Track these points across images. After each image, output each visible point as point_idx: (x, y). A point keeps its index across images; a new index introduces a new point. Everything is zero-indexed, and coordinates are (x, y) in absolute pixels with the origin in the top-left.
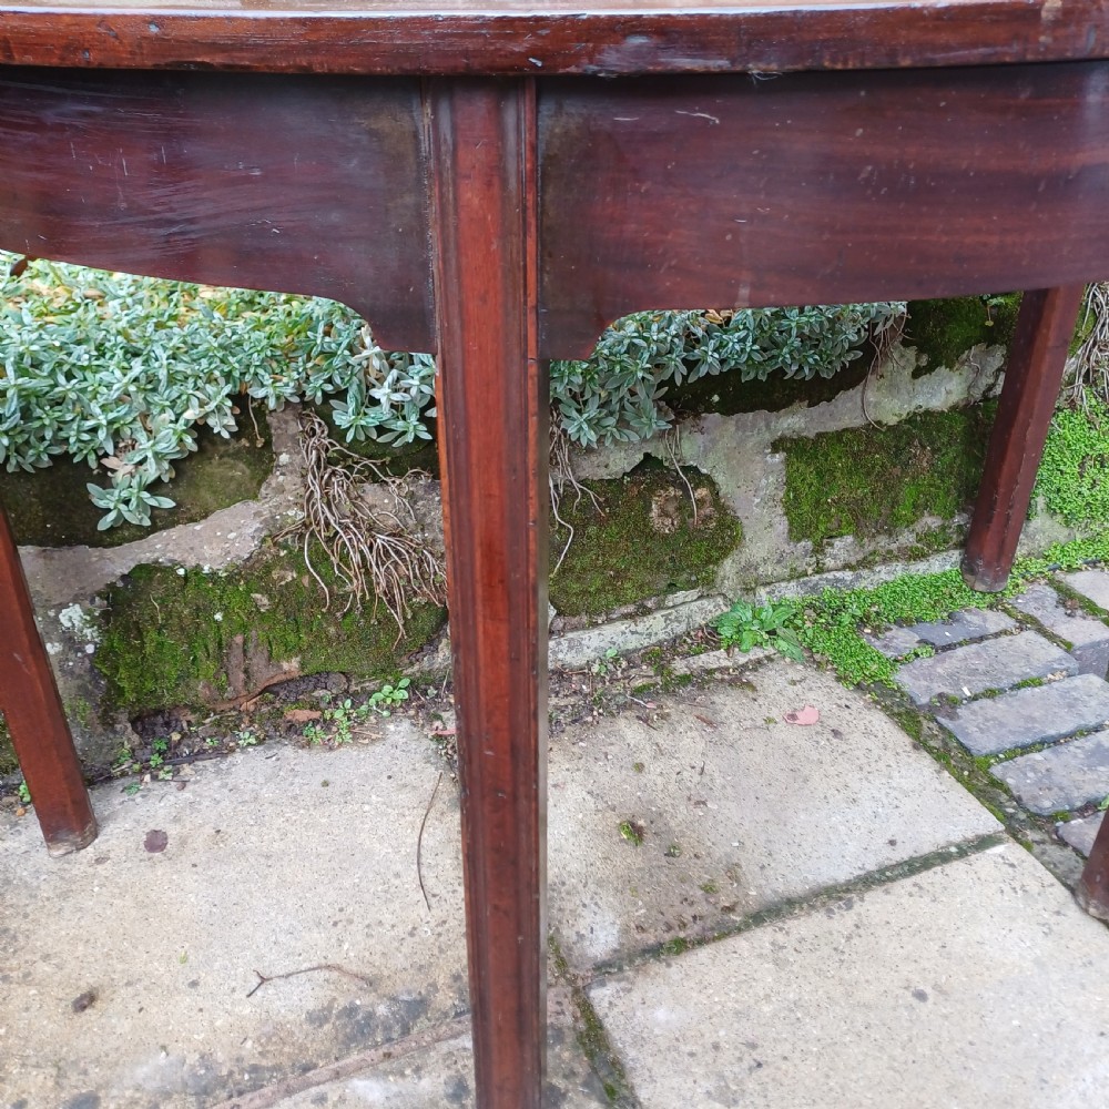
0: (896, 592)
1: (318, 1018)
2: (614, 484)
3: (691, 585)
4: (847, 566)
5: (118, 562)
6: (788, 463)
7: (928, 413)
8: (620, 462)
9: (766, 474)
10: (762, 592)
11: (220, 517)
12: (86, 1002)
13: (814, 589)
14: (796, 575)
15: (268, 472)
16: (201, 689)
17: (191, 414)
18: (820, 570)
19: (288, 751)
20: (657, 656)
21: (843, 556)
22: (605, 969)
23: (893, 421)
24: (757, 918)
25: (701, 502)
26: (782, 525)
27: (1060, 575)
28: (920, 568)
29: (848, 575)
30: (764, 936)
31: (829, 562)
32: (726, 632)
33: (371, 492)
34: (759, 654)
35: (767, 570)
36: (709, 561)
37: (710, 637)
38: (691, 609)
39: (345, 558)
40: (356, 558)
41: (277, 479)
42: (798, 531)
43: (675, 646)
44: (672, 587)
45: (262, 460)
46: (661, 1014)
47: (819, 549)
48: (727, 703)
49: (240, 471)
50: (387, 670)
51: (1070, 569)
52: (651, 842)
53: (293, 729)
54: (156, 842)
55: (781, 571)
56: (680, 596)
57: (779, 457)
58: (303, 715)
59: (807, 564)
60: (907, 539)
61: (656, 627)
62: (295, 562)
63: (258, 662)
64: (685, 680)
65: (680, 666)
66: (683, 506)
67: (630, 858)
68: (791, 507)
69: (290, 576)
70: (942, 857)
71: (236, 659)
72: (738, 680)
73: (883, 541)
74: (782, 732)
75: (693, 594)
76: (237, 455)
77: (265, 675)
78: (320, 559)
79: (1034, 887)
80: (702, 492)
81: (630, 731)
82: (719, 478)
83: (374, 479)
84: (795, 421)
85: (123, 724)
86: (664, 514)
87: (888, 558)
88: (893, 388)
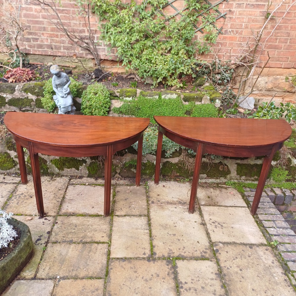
0: (249, 184)
1: (177, 201)
2: (216, 164)
3: (223, 177)
4: (244, 180)
5: (165, 160)
6: (237, 166)
7: (257, 164)
8: (217, 161)
9: (235, 166)
10: (232, 180)
11: (175, 158)
12: (158, 195)
13: (239, 181)
14: (237, 179)
15: (181, 155)
16: (169, 174)
17: (176, 148)
18: (240, 179)
19: (176, 182)
20: (218, 184)
21: (244, 178)
22: (202, 205)
23: (252, 164)
24: (218, 206)
25: (226, 168)
26: (236, 173)
27: (273, 188)
28: (254, 182)
29: (244, 181)
30: (218, 207)
31: (242, 179)
32: (227, 183)
33: (190, 159)
34: (229, 186)
35: (233, 178)
36: (226, 175)
37: (225, 184)
38: (223, 180)
39: (186, 165)
40: (187, 165)
41: (181, 156)
42: (238, 174)
43: (220, 183)
44: (221, 177)
45: (180, 154)
46: (206, 209)
47: (240, 177)
48: (223, 190)
49: (178, 154)
50: (187, 178)
51: (275, 188)
52: (210, 199)
53: (177, 181)
54: (164, 186)
55: (235, 178)
56: (222, 178)
57: (236, 165)
58: (178, 180)
59: (239, 178)
60: (253, 178)
61: (218, 181)
62: (181, 164)
63: (175, 173)
64: (220, 187)
65: (220, 185)
66: (224, 168)
67: (208, 199)
68: (237, 171)
69: (180, 165)
70: (239, 207)
71: (173, 172)
72: (226, 188)
73: (249, 178)
74: (228, 194)
75: (223, 178)
76: (178, 153)
77: (175, 175)
78: (184, 164)
79: (247, 211)
80: (226, 167)
81: (212, 190)
82: (229, 166)
83: (190, 157)
84: (239, 161)
85: (162, 176)
86: (221, 168)
87: (249, 180)
88: (252, 160)
